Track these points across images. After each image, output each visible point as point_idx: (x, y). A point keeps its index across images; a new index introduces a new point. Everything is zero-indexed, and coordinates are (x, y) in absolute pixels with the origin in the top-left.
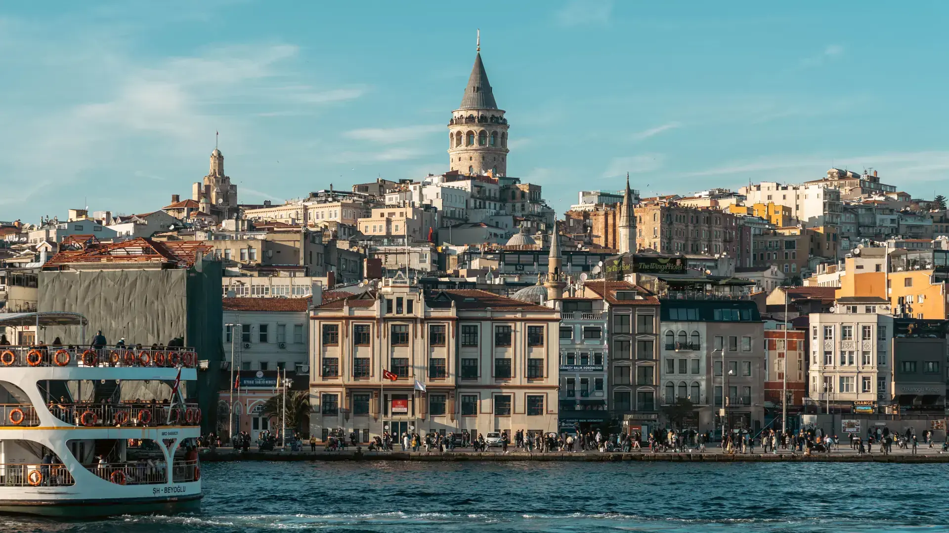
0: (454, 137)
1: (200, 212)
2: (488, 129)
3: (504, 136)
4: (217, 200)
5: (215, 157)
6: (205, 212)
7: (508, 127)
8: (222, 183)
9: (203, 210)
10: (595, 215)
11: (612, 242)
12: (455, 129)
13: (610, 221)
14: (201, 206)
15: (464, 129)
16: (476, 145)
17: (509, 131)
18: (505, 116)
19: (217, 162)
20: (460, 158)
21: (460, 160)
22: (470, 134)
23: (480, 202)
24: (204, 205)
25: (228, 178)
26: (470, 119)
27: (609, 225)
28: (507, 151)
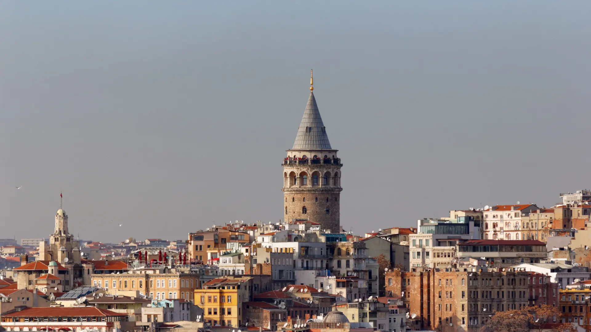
0: (288, 176)
1: (49, 275)
2: (321, 169)
3: (337, 176)
4: (62, 259)
5: (60, 216)
6: (53, 274)
7: (342, 165)
8: (67, 241)
9: (52, 273)
10: (412, 276)
11: (427, 301)
12: (288, 170)
13: (425, 282)
14: (50, 269)
15: (297, 171)
16: (309, 186)
17: (342, 169)
18: (338, 156)
19: (62, 221)
20: (294, 198)
21: (293, 201)
22: (303, 174)
23: (307, 262)
24: (53, 268)
25: (72, 236)
26: (303, 161)
27: (424, 285)
28: (341, 189)
